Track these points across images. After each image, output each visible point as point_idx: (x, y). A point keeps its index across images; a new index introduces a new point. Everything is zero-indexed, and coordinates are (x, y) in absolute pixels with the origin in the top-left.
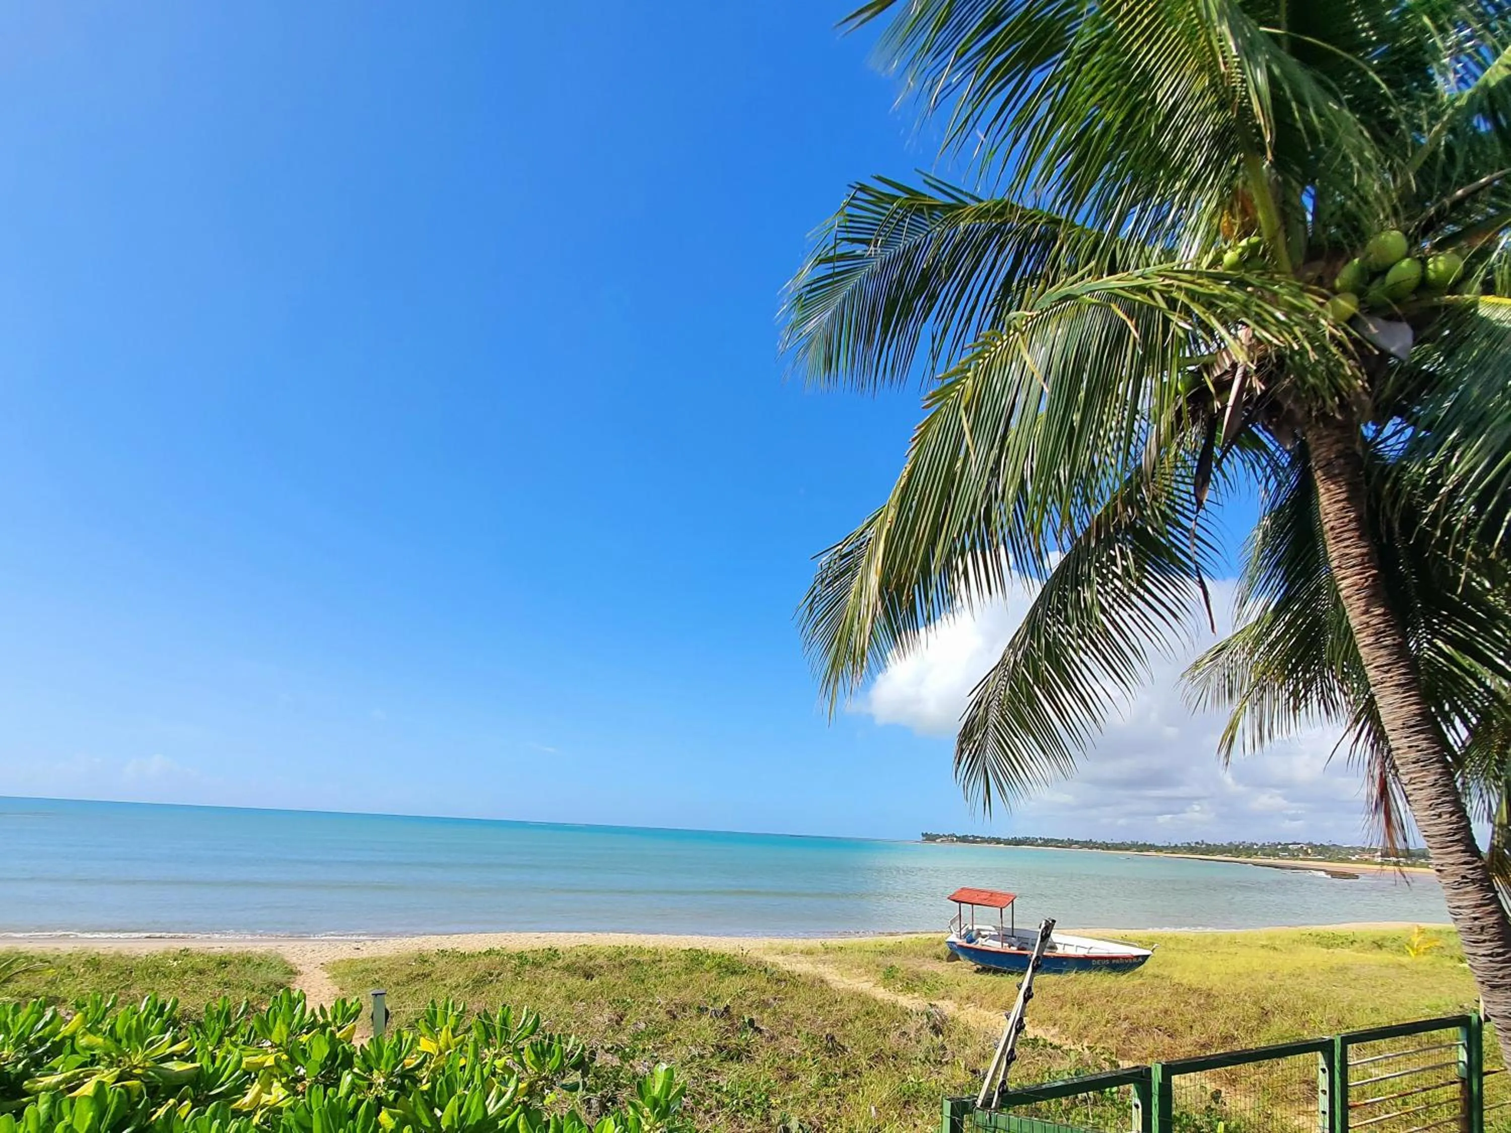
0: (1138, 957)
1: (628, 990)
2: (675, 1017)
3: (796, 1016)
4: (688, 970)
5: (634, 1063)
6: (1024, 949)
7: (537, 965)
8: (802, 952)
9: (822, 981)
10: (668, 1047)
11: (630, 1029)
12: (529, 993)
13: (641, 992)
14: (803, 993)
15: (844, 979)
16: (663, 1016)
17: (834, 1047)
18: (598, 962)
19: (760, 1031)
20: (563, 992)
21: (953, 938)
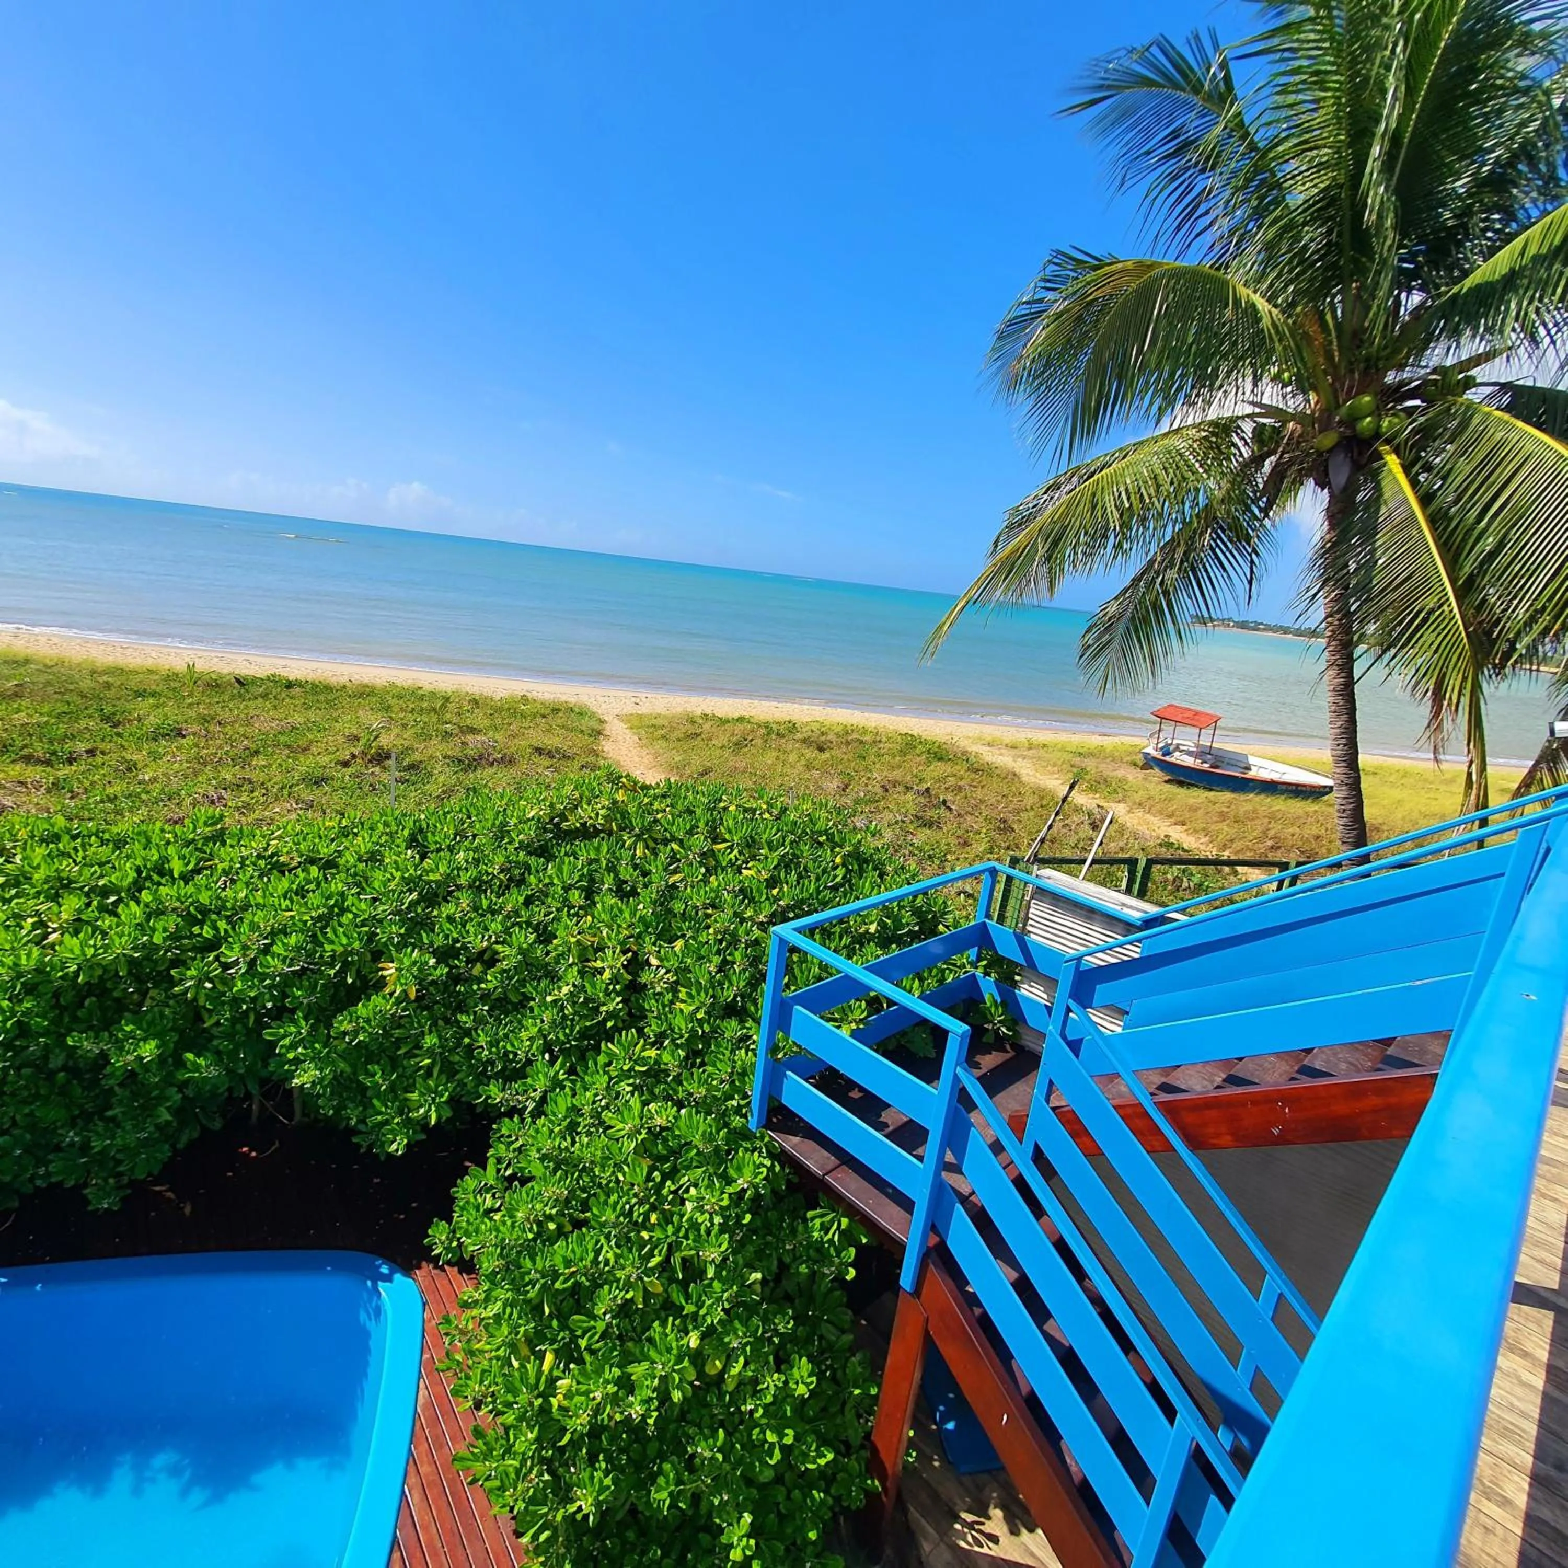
0: (1325, 787)
1: (853, 764)
2: (887, 791)
3: (982, 801)
4: (903, 753)
5: (855, 819)
6: (1217, 767)
7: (780, 735)
8: (1007, 746)
9: (1015, 775)
10: (880, 812)
11: (853, 796)
12: (778, 758)
13: (862, 768)
14: (995, 783)
15: (1038, 775)
16: (878, 789)
17: (1005, 827)
18: (829, 737)
19: (950, 809)
20: (803, 762)
21: (1150, 750)
